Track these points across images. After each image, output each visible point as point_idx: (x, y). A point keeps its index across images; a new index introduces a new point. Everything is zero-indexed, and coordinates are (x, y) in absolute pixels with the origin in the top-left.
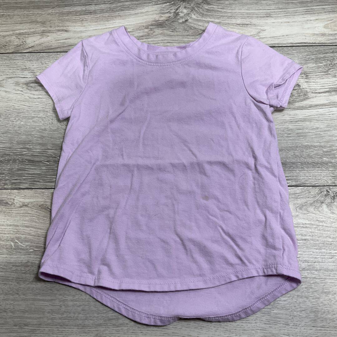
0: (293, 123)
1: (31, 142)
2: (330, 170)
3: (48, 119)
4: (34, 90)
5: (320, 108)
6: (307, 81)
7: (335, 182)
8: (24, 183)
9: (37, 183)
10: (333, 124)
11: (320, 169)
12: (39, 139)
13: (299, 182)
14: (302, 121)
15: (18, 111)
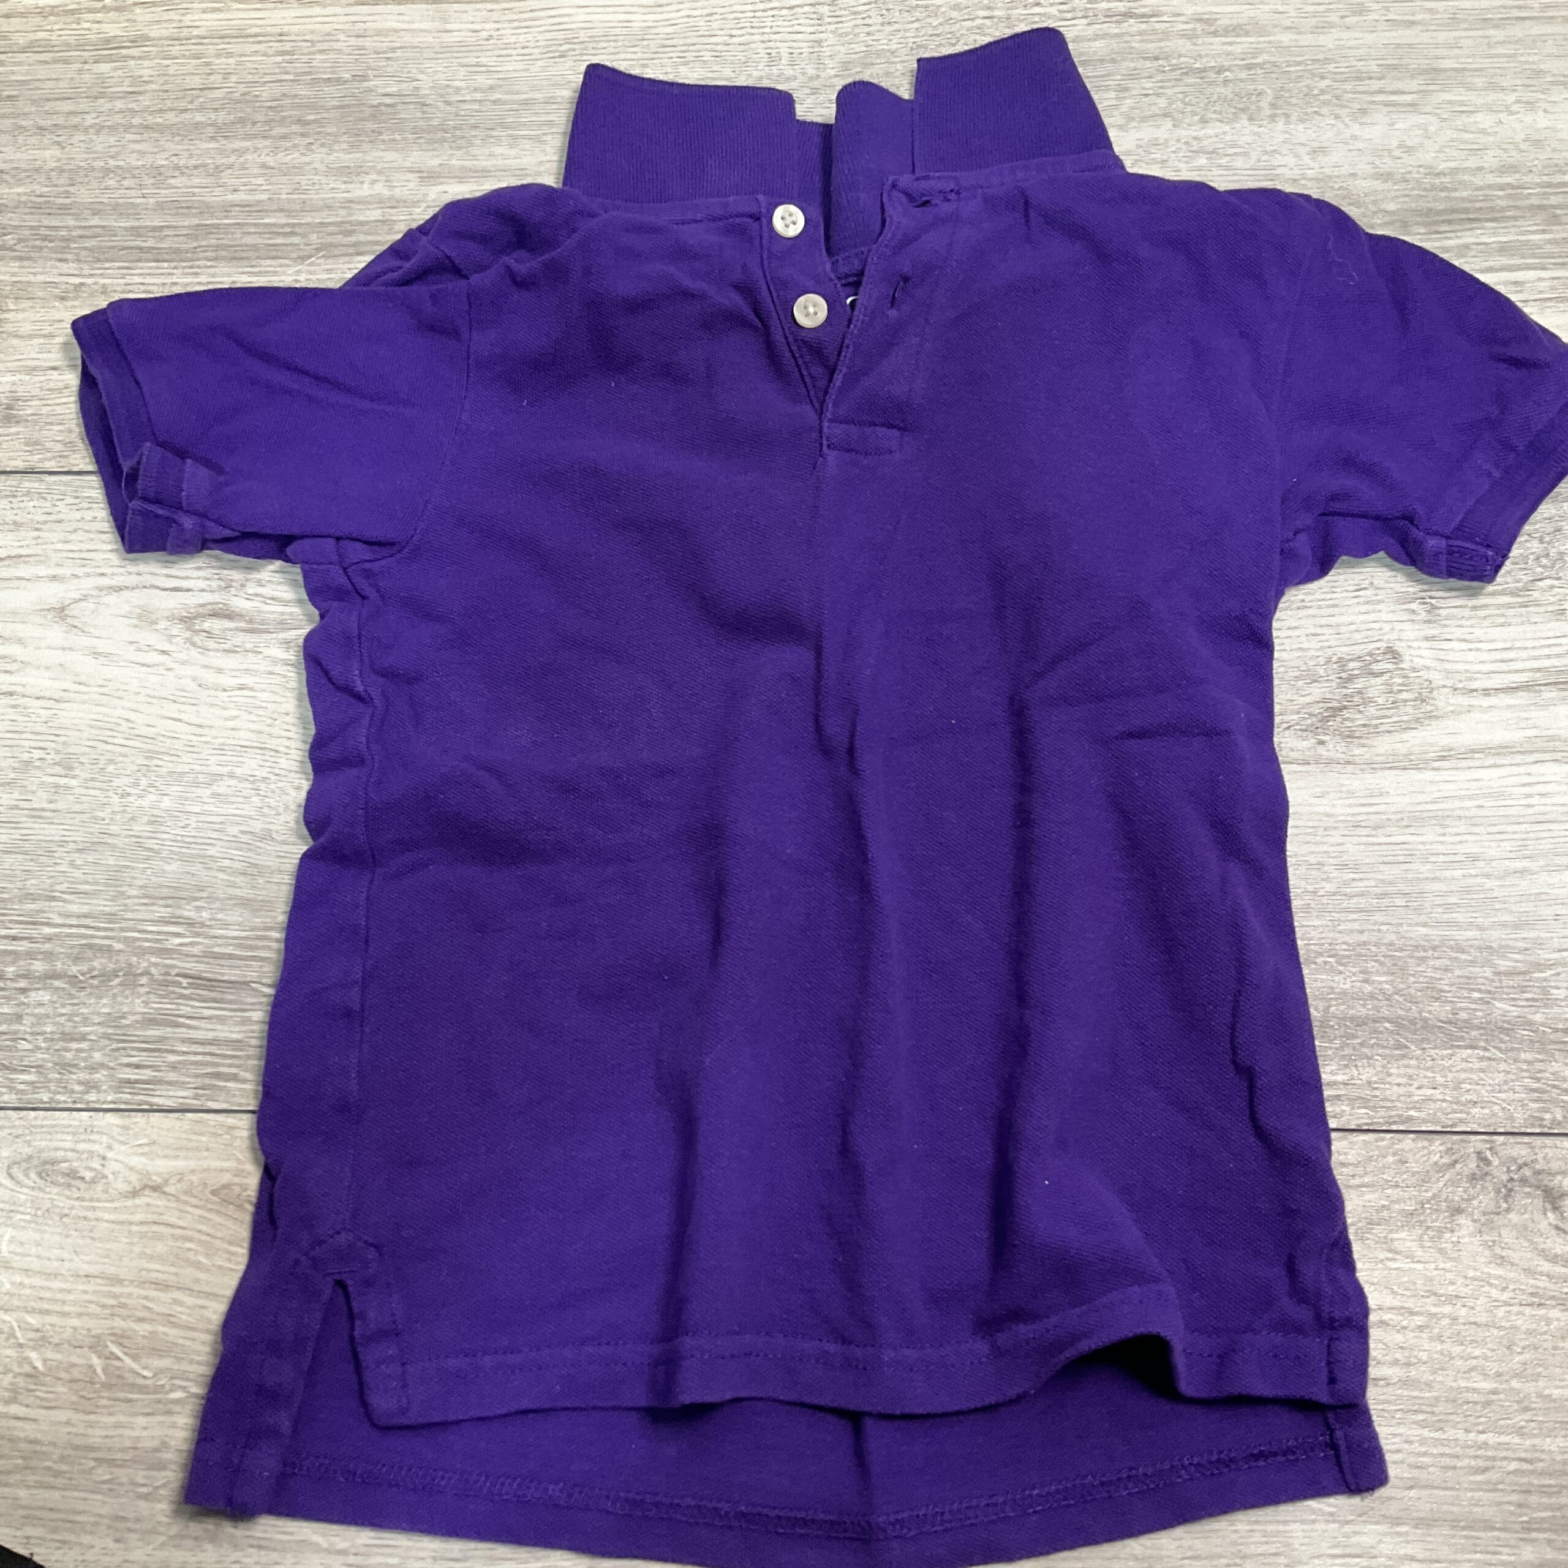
0: (1365, 832)
1: (204, 895)
2: (1525, 1061)
3: (280, 784)
4: (218, 650)
5: (1487, 764)
6: (1434, 632)
7: (1543, 1119)
8: (170, 1083)
9: (228, 1084)
10: (1546, 845)
11: (1481, 1053)
12: (240, 880)
13: (1382, 1112)
14: (1404, 823)
15: (150, 747)
